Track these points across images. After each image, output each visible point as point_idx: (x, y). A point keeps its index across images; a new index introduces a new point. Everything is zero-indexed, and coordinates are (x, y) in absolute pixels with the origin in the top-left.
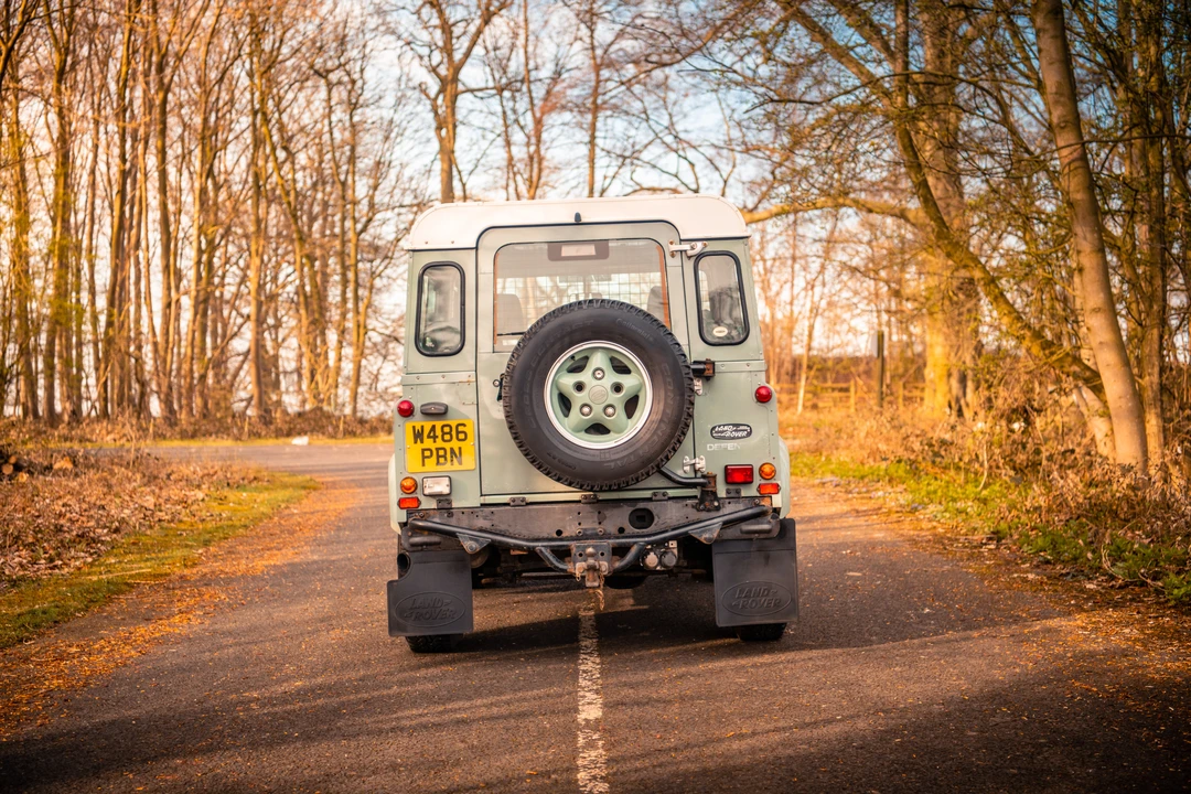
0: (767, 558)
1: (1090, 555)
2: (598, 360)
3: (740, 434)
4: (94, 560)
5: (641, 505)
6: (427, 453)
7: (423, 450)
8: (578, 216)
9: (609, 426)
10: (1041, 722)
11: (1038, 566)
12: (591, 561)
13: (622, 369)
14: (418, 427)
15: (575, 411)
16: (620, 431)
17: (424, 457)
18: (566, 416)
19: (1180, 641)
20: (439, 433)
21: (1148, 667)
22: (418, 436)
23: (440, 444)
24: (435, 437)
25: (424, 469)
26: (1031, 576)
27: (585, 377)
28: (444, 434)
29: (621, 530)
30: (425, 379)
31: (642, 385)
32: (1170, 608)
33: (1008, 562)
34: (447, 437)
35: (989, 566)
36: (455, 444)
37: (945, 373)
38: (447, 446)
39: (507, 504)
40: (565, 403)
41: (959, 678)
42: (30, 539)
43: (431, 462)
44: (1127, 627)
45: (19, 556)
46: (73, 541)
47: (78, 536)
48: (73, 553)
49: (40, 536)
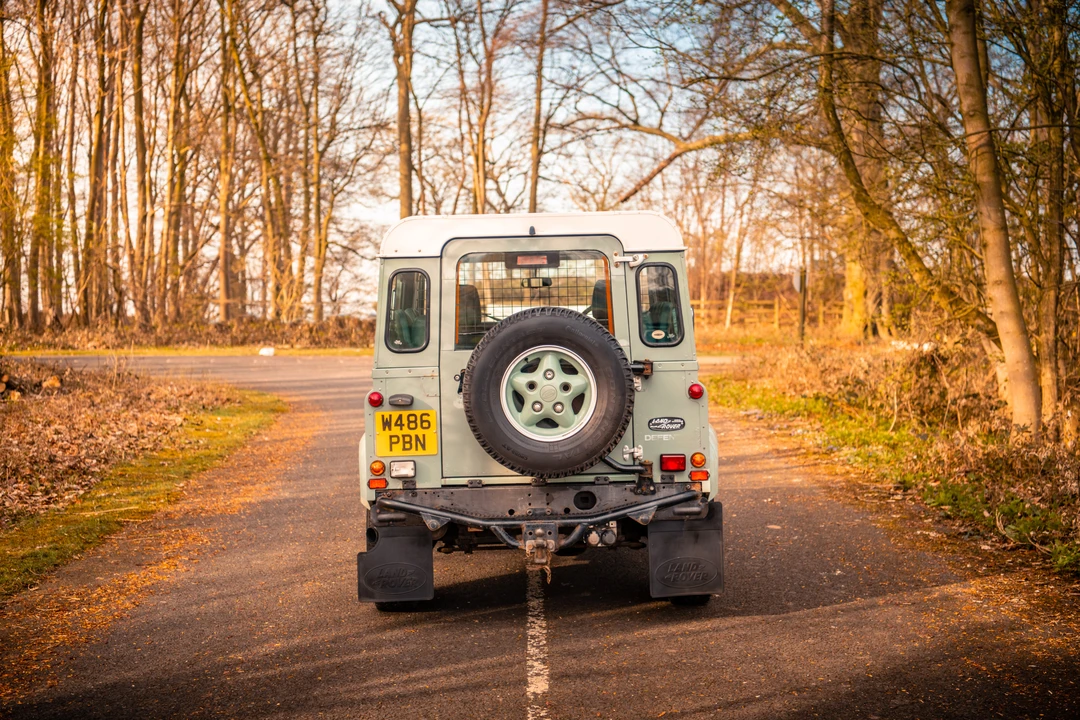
0: (697, 537)
1: (986, 514)
2: (549, 362)
3: (674, 426)
5: (585, 488)
6: (395, 440)
7: (391, 437)
8: (532, 230)
9: (557, 421)
10: (936, 705)
11: (939, 522)
12: (540, 541)
13: (569, 369)
14: (387, 416)
15: (527, 406)
16: (567, 425)
17: (391, 443)
18: (520, 410)
19: (1062, 614)
20: (405, 421)
21: (1032, 643)
22: (386, 424)
23: (406, 431)
24: (401, 425)
25: (391, 454)
26: (933, 534)
27: (536, 377)
28: (410, 422)
29: (567, 511)
30: (393, 373)
31: (588, 385)
32: (1055, 574)
33: (913, 517)
34: (412, 425)
35: (895, 520)
36: (420, 432)
37: (862, 294)
38: (413, 433)
39: (466, 486)
40: (519, 399)
41: (865, 653)
42: (27, 472)
43: (398, 448)
44: (1015, 595)
45: (18, 488)
46: (66, 472)
47: (71, 467)
48: (66, 486)
49: (35, 467)
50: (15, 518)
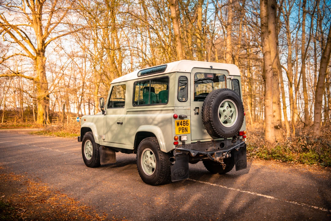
0: (242, 154)
5: (222, 142)
6: (180, 129)
7: (179, 128)
8: (211, 67)
14: (178, 122)
15: (223, 117)
17: (179, 130)
20: (182, 123)
22: (178, 124)
23: (183, 126)
25: (179, 134)
27: (225, 108)
28: (184, 123)
29: (219, 148)
30: (179, 108)
36: (186, 126)
38: (184, 127)
39: (196, 143)
43: (181, 131)
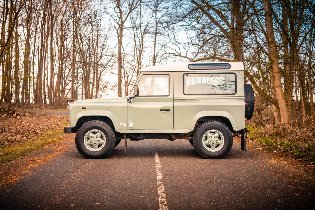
1: (275, 144)
4: (37, 138)
10: (266, 183)
11: (262, 147)
19: (297, 165)
21: (290, 171)
26: (261, 149)
32: (294, 157)
33: (255, 145)
42: (22, 132)
44: (284, 161)
45: (20, 136)
46: (32, 133)
47: (33, 132)
48: (32, 136)
49: (24, 131)
50: (19, 142)
